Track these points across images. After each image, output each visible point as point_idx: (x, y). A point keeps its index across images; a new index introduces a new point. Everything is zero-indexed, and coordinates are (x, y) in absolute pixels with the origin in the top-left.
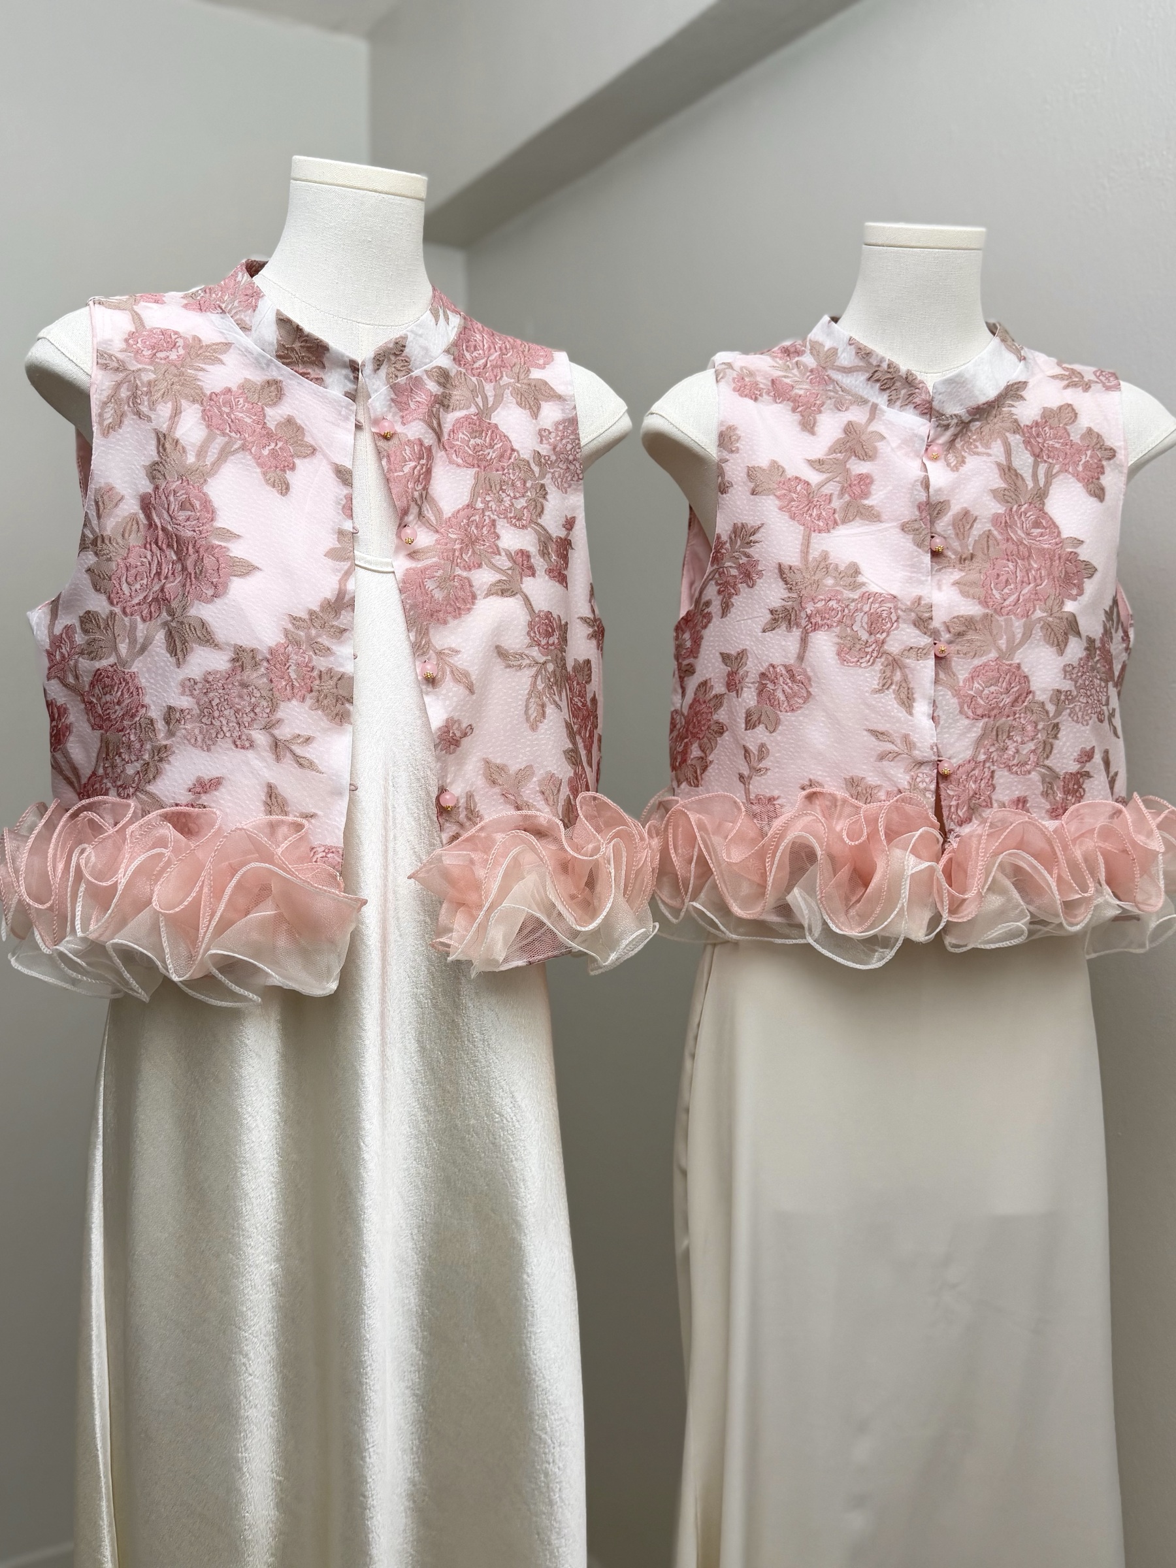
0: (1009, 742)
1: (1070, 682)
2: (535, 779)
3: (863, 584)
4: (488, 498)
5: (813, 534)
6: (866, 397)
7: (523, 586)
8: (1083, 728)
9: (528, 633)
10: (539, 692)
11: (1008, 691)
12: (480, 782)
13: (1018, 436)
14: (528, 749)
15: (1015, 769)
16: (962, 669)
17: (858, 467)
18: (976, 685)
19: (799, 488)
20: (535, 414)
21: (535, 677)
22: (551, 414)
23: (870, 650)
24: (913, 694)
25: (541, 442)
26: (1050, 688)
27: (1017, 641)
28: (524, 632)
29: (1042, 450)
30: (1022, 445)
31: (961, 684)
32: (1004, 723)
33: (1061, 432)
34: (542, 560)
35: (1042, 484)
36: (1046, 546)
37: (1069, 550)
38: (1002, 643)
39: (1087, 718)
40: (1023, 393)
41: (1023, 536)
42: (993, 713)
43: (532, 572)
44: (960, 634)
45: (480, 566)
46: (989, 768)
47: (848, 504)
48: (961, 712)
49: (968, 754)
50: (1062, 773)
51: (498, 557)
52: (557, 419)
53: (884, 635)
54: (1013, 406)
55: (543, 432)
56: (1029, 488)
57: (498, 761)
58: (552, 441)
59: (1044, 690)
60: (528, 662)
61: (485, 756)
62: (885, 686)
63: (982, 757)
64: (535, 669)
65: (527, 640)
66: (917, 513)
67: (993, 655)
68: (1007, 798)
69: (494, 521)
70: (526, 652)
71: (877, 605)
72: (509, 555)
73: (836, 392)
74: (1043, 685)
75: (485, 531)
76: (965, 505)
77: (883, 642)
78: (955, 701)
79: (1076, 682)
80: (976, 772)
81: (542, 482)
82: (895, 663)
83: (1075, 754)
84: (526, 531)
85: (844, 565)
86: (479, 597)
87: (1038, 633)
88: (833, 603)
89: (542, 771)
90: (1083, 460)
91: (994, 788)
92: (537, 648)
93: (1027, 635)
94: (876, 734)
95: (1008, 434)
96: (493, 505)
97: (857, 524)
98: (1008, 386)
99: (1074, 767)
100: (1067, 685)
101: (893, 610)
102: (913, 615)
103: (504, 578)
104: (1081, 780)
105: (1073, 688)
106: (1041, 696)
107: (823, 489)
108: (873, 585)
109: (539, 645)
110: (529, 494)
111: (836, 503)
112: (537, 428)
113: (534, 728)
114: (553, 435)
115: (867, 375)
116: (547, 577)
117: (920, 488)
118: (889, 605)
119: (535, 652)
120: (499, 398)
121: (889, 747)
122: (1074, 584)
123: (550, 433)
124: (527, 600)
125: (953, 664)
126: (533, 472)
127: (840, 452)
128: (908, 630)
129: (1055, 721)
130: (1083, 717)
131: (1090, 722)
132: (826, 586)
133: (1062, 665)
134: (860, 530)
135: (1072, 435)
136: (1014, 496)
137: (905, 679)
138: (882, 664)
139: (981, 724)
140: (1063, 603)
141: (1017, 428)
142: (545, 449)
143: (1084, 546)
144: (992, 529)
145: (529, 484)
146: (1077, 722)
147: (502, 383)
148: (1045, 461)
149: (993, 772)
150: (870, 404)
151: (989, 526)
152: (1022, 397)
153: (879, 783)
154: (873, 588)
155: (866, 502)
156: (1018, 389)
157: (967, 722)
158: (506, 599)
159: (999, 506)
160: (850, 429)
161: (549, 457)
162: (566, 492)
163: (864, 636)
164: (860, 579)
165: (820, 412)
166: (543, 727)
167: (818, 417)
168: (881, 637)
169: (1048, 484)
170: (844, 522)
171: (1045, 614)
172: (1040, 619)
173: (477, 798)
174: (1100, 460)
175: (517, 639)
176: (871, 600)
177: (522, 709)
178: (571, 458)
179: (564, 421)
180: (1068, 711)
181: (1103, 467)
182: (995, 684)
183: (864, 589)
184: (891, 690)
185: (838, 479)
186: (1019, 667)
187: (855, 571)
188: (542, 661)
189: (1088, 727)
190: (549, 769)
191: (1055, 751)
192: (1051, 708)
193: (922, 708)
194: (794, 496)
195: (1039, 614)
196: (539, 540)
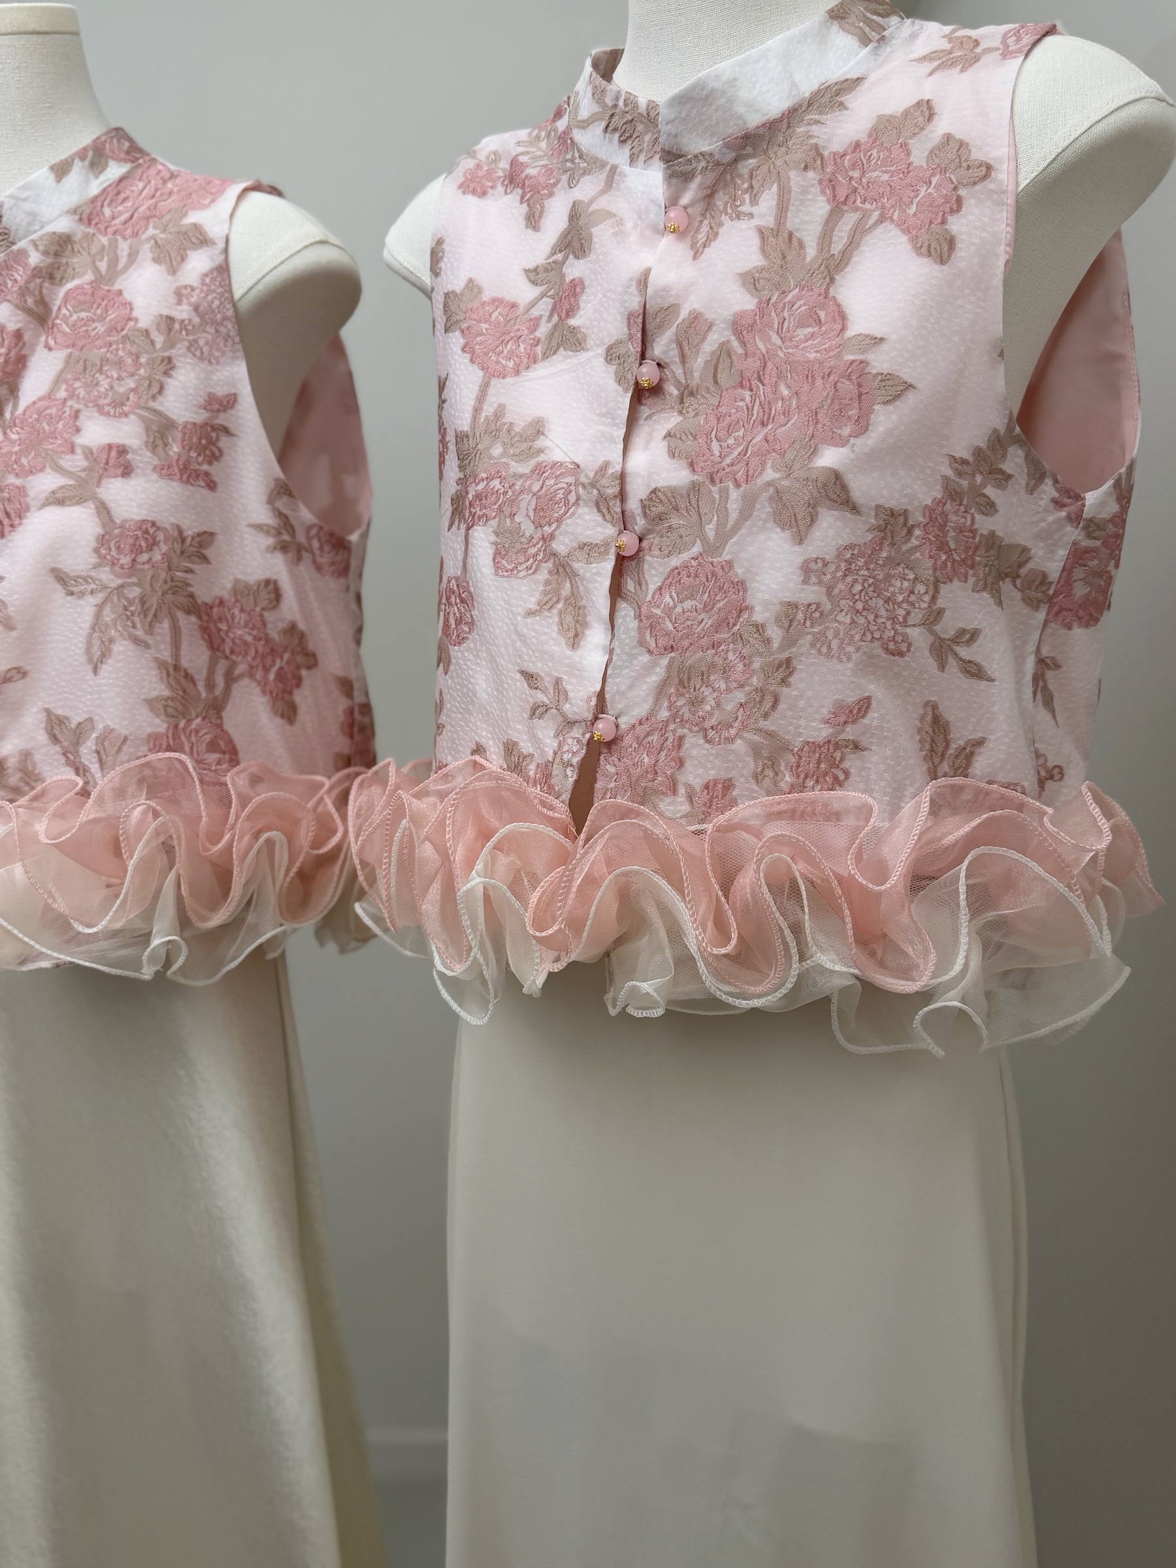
0: (707, 692)
1: (816, 588)
2: (94, 735)
3: (541, 451)
4: (77, 384)
5: (494, 382)
6: (604, 158)
7: (98, 490)
8: (839, 667)
9: (96, 551)
10: (107, 625)
11: (707, 608)
12: (42, 737)
13: (811, 174)
14: (89, 697)
15: (711, 734)
16: (655, 571)
17: (574, 269)
18: (667, 599)
19: (494, 315)
20: (173, 271)
21: (100, 608)
22: (199, 263)
23: (533, 551)
24: (585, 616)
25: (179, 303)
26: (775, 601)
27: (731, 523)
28: (89, 549)
29: (855, 190)
30: (816, 189)
31: (649, 597)
32: (701, 660)
33: (896, 151)
34: (149, 454)
35: (837, 248)
36: (812, 356)
37: (851, 357)
38: (710, 530)
39: (851, 649)
40: (847, 99)
41: (779, 342)
42: (686, 643)
43: (127, 471)
44: (660, 518)
45: (42, 470)
46: (674, 731)
47: (555, 327)
48: (641, 643)
49: (642, 710)
50: (798, 743)
51: (69, 457)
52: (205, 271)
53: (554, 526)
54: (817, 122)
55: (184, 292)
56: (808, 259)
57: (59, 712)
58: (192, 300)
59: (767, 604)
60: (93, 586)
61: (46, 706)
62: (544, 606)
63: (664, 714)
64: (100, 597)
65: (94, 559)
66: (626, 329)
67: (696, 549)
68: (699, 780)
69: (78, 411)
70: (93, 574)
71: (552, 481)
72: (88, 452)
73: (572, 161)
74: (767, 597)
75: (60, 426)
76: (696, 306)
77: (552, 536)
78: (634, 624)
79: (829, 591)
80: (655, 738)
81: (167, 354)
82: (563, 569)
83: (824, 711)
84: (124, 420)
85: (523, 424)
86: (33, 509)
87: (764, 508)
88: (496, 484)
89: (101, 726)
90: (922, 193)
91: (681, 763)
92: (107, 569)
93: (746, 514)
94: (530, 677)
95: (793, 174)
96: (82, 392)
97: (561, 358)
98: (819, 91)
99: (822, 733)
100: (812, 594)
101: (572, 488)
102: (595, 492)
103: (71, 482)
104: (838, 755)
105: (824, 599)
106: (759, 616)
107: (532, 311)
108: (558, 451)
109: (113, 564)
110: (142, 371)
111: (543, 330)
112: (174, 286)
113: (95, 670)
114: (197, 291)
115: (604, 124)
116: (155, 477)
117: (633, 290)
118: (570, 479)
119: (106, 575)
120: (133, 256)
121: (541, 697)
122: (849, 417)
123: (193, 289)
124: (103, 510)
125: (646, 567)
126: (153, 343)
127: (560, 251)
128: (587, 517)
129: (785, 655)
130: (840, 648)
131: (855, 657)
132: (491, 458)
133: (800, 560)
134: (561, 366)
135: (914, 153)
136: (777, 278)
137: (574, 594)
138: (550, 573)
139: (665, 662)
140: (815, 452)
141: (816, 157)
142: (183, 312)
143: (885, 347)
144: (733, 338)
145: (143, 360)
146: (829, 656)
147: (144, 237)
148: (857, 209)
149: (681, 738)
150: (608, 168)
151: (728, 335)
152: (841, 104)
153: (531, 750)
154: (557, 455)
155: (573, 322)
156: (838, 93)
157: (645, 658)
158: (67, 509)
159: (748, 297)
160: (575, 214)
161: (190, 320)
162: (218, 362)
163: (528, 528)
164: (540, 443)
165: (551, 194)
166: (106, 669)
167: (547, 203)
168: (548, 530)
169: (853, 244)
170: (546, 356)
171: (778, 475)
172: (769, 484)
173: (37, 757)
174: (955, 189)
175: (80, 559)
176: (546, 474)
177: (82, 646)
178: (219, 317)
179: (211, 271)
180: (809, 637)
181: (959, 201)
182: (691, 597)
183: (541, 458)
184: (555, 611)
185: (552, 292)
186: (730, 564)
187: (538, 428)
188: (113, 585)
189: (850, 665)
190: (109, 723)
191: (782, 706)
192: (775, 633)
193: (596, 636)
194: (484, 326)
195: (770, 474)
196: (147, 429)
